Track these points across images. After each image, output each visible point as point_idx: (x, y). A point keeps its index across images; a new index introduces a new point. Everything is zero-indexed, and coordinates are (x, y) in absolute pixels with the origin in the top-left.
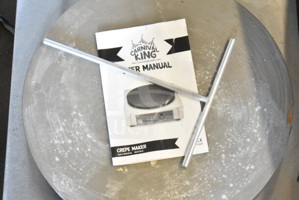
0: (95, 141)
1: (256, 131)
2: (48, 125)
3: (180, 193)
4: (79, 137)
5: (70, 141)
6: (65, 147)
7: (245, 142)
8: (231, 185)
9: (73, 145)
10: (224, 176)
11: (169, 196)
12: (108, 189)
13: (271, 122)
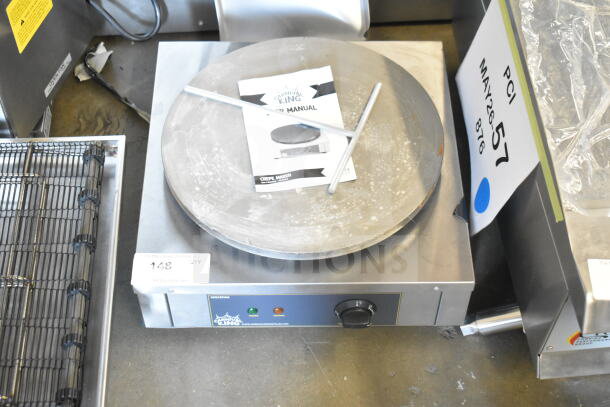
0: (237, 173)
1: (405, 161)
2: (188, 160)
3: (327, 216)
4: (220, 169)
5: (211, 173)
6: (206, 178)
7: (395, 171)
8: (381, 208)
9: (214, 176)
10: (373, 200)
11: (315, 218)
12: (250, 213)
13: (422, 153)
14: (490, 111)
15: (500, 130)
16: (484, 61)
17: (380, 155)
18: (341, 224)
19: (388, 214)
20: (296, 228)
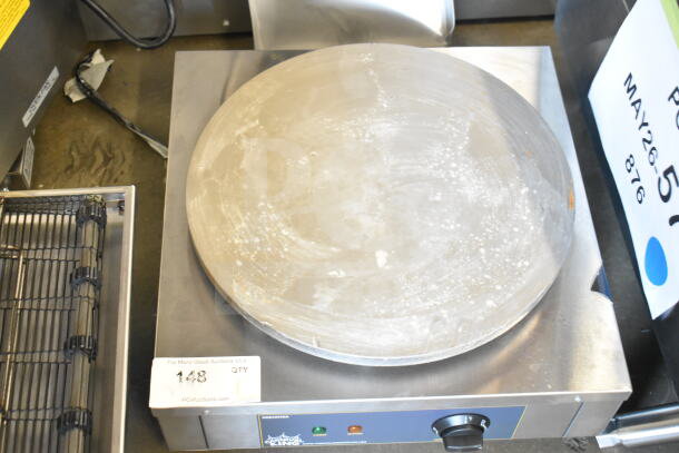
0: (294, 238)
1: (525, 218)
2: (224, 220)
3: (425, 300)
4: (270, 234)
5: (257, 240)
6: (250, 247)
7: (512, 232)
8: (499, 288)
9: (261, 244)
10: (487, 276)
11: (408, 305)
12: (316, 299)
13: (545, 206)
14: (649, 147)
15: (671, 176)
16: (630, 76)
17: (490, 210)
18: (444, 313)
19: (510, 295)
20: (382, 321)
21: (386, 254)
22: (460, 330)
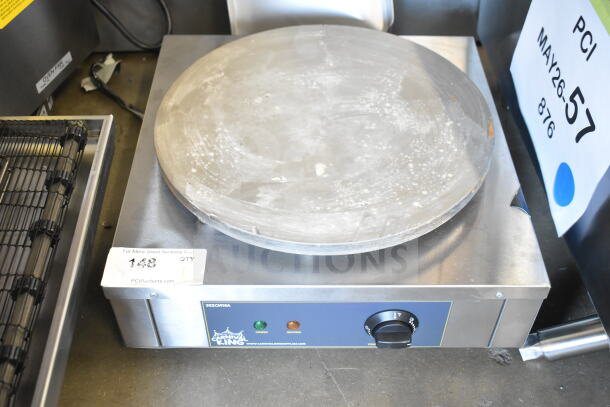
0: (244, 154)
1: (449, 143)
2: (185, 140)
3: (357, 201)
4: (224, 150)
5: (212, 154)
6: (205, 159)
7: (437, 152)
8: (425, 193)
9: (215, 157)
10: (414, 184)
11: (341, 203)
12: (259, 198)
13: (468, 135)
14: (557, 82)
15: (577, 98)
16: (543, 30)
17: (418, 137)
18: (374, 211)
19: (435, 198)
20: (317, 216)
21: (324, 166)
22: (388, 224)
